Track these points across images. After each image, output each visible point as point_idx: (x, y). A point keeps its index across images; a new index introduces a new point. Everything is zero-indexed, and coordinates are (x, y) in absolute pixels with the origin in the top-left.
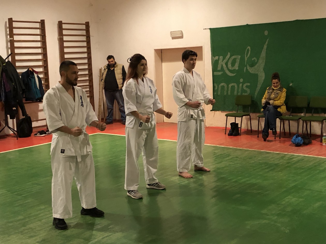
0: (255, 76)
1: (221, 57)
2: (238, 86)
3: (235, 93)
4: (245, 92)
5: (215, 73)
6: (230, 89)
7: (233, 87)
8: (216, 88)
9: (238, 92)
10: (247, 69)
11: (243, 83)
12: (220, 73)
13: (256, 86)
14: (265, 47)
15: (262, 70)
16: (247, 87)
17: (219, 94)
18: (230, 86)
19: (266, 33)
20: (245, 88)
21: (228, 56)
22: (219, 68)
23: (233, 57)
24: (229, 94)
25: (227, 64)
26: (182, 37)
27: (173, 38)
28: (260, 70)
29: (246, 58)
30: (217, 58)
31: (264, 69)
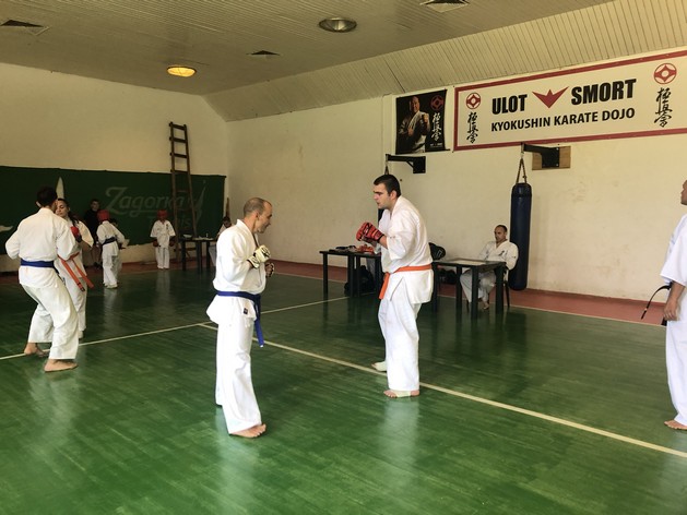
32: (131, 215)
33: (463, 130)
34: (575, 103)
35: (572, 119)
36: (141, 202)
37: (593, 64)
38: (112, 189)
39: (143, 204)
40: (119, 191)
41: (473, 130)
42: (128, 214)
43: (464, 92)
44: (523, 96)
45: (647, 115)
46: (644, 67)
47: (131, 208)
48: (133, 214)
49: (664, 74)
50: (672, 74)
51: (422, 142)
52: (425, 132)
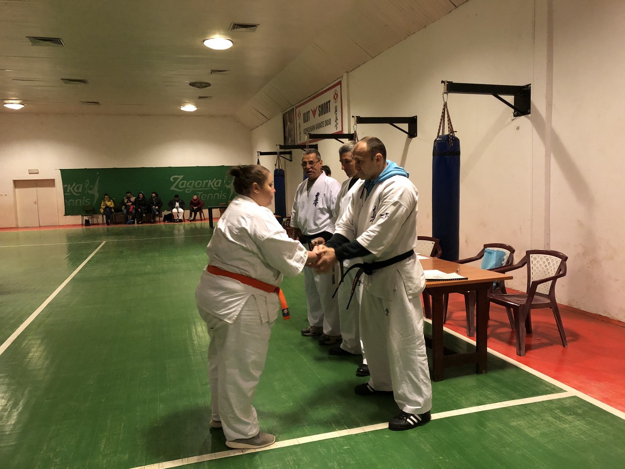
0: (93, 195)
1: (69, 185)
2: (82, 202)
4: (87, 203)
5: (66, 194)
6: (76, 203)
7: (78, 201)
8: (67, 203)
9: (82, 204)
10: (87, 192)
11: (85, 199)
12: (69, 194)
13: (94, 201)
14: (98, 180)
15: (97, 192)
16: (88, 201)
17: (69, 205)
18: (76, 201)
19: (98, 173)
20: (86, 201)
21: (74, 185)
22: (68, 191)
23: (78, 185)
24: (76, 205)
25: (73, 189)
26: (38, 173)
27: (30, 174)
28: (95, 192)
29: (86, 186)
30: (66, 186)
31: (98, 192)
32: (186, 192)
33: (298, 133)
34: (319, 116)
35: (320, 126)
36: (193, 184)
37: (321, 91)
38: (174, 176)
39: (194, 185)
40: (179, 178)
41: (300, 133)
42: (184, 191)
43: (298, 110)
44: (309, 111)
45: (333, 123)
46: (332, 92)
47: (186, 188)
48: (188, 191)
49: (335, 97)
50: (337, 97)
51: (290, 142)
52: (290, 135)
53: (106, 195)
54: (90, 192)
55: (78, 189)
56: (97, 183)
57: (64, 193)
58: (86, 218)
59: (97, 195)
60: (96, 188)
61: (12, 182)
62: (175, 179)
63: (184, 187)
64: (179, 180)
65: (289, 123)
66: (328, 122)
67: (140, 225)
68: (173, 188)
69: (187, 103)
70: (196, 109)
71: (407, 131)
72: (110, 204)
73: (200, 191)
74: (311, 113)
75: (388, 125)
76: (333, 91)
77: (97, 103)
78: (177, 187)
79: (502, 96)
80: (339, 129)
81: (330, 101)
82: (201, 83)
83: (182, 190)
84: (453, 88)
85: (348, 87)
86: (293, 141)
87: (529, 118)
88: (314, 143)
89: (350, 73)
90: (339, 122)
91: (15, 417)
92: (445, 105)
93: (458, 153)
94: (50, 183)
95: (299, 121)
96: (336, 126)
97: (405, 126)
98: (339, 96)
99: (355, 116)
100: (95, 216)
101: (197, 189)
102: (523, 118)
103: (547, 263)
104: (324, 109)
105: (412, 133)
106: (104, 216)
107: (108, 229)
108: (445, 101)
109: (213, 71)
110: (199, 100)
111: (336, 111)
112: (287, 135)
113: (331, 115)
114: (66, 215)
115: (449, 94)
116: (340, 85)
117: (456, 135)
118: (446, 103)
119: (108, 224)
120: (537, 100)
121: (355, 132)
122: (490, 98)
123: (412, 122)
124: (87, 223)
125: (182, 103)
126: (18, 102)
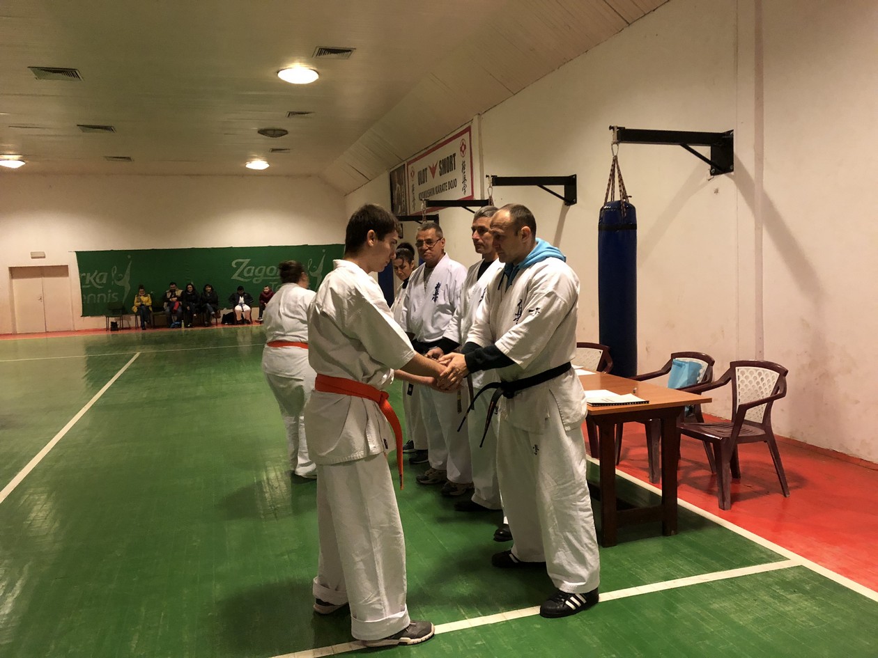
1: (88, 274)
2: (107, 297)
3: (105, 301)
4: (114, 299)
5: (83, 286)
6: (99, 298)
7: (102, 297)
8: (85, 298)
9: (107, 300)
10: (114, 283)
11: (111, 293)
12: (88, 286)
13: (123, 295)
14: (129, 266)
16: (115, 296)
17: (88, 302)
18: (99, 296)
19: (129, 257)
20: (113, 297)
21: (96, 273)
22: (87, 282)
23: (101, 274)
24: (98, 301)
25: (94, 279)
26: (44, 257)
27: (32, 258)
28: (126, 283)
29: (113, 275)
30: (84, 274)
31: (129, 282)
32: (254, 282)
33: (411, 200)
34: (441, 175)
35: (441, 189)
36: (264, 270)
37: (444, 140)
38: (237, 261)
39: (265, 272)
40: (243, 263)
41: (414, 199)
42: (251, 281)
43: (410, 167)
44: (426, 169)
45: (460, 185)
46: (457, 142)
47: (254, 276)
48: (257, 280)
49: (463, 148)
50: (465, 148)
51: (399, 211)
52: (400, 202)
53: (141, 287)
54: (119, 283)
55: (101, 278)
56: (128, 271)
57: (81, 285)
58: (112, 319)
59: (128, 288)
60: (127, 278)
61: (8, 269)
62: (239, 264)
63: (251, 275)
64: (244, 265)
65: (398, 185)
66: (453, 184)
67: (189, 329)
68: (235, 277)
69: (255, 157)
70: (267, 166)
71: (563, 196)
72: (146, 300)
73: (274, 281)
74: (429, 171)
75: (536, 188)
76: (459, 139)
77: (129, 159)
78: (241, 275)
79: (692, 147)
80: (468, 194)
81: (454, 155)
82: (274, 130)
83: (249, 280)
84: (626, 135)
85: (480, 134)
86: (405, 210)
87: (731, 177)
88: (434, 213)
89: (483, 116)
90: (468, 183)
91: (10, 605)
92: (615, 160)
93: (634, 227)
94: (62, 271)
95: (413, 181)
96: (464, 189)
97: (560, 189)
98: (468, 147)
99: (490, 176)
100: (127, 316)
101: (271, 278)
102: (723, 177)
103: (759, 379)
104: (447, 165)
105: (570, 199)
106: (139, 317)
107: (143, 335)
108: (615, 155)
109: (291, 114)
110: (271, 154)
111: (464, 168)
112: (395, 201)
113: (456, 174)
114: (84, 315)
115: (621, 145)
116: (468, 133)
117: (631, 201)
118: (616, 156)
119: (143, 327)
120: (742, 152)
121: (491, 197)
122: (677, 150)
123: (570, 184)
124: (114, 327)
125: (248, 158)
126: (17, 157)
